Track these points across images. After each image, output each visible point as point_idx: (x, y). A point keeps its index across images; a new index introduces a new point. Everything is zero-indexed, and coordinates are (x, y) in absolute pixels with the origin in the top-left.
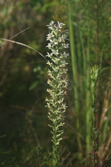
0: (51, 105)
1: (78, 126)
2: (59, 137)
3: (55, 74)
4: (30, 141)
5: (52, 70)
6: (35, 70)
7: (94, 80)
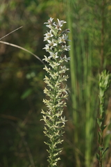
0: (47, 118)
1: (76, 140)
2: (57, 157)
3: (53, 81)
4: (22, 155)
5: (49, 76)
6: (28, 76)
7: (103, 89)
